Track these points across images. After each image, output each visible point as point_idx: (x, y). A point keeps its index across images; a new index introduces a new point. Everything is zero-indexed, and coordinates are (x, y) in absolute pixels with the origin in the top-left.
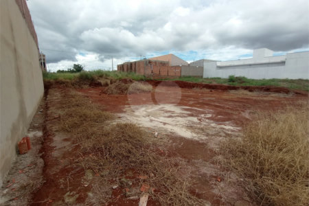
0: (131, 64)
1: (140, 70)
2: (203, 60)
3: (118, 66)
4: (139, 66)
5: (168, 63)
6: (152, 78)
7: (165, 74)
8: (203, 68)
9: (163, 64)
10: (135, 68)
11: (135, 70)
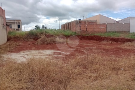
0: (69, 23)
1: (73, 28)
2: (130, 18)
3: (62, 25)
4: (73, 25)
5: (96, 22)
6: (80, 34)
7: (92, 30)
8: (129, 24)
9: (91, 23)
10: (71, 27)
11: (71, 29)
